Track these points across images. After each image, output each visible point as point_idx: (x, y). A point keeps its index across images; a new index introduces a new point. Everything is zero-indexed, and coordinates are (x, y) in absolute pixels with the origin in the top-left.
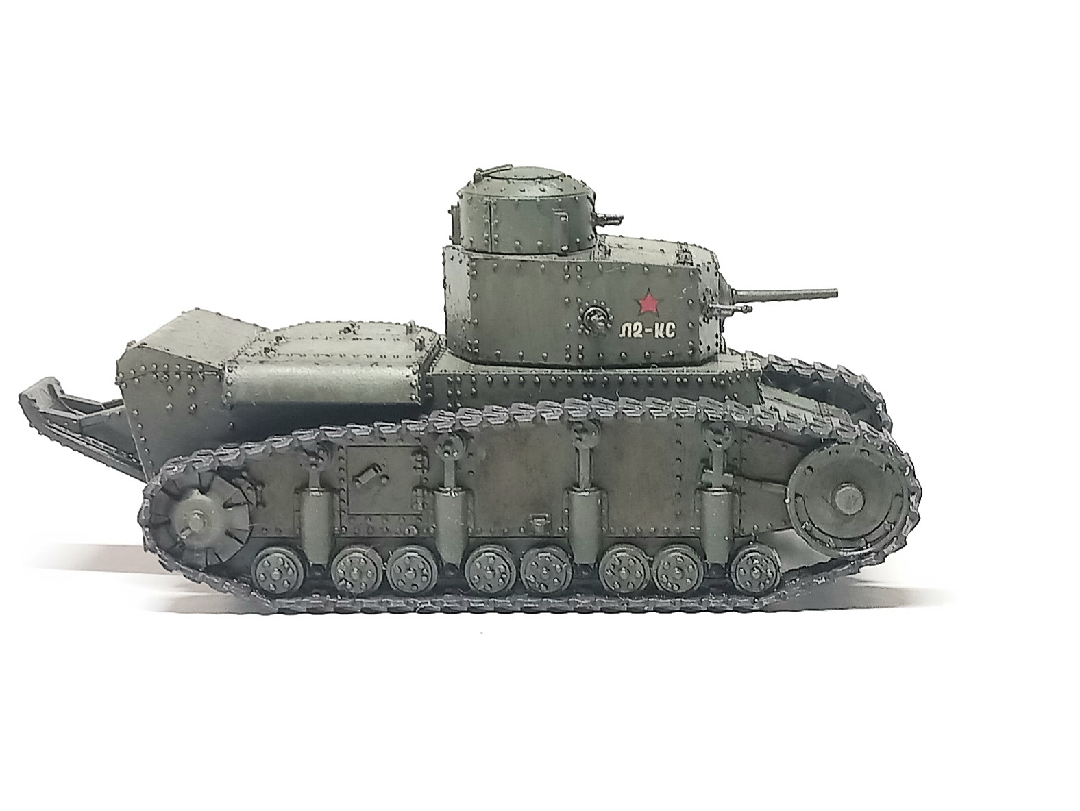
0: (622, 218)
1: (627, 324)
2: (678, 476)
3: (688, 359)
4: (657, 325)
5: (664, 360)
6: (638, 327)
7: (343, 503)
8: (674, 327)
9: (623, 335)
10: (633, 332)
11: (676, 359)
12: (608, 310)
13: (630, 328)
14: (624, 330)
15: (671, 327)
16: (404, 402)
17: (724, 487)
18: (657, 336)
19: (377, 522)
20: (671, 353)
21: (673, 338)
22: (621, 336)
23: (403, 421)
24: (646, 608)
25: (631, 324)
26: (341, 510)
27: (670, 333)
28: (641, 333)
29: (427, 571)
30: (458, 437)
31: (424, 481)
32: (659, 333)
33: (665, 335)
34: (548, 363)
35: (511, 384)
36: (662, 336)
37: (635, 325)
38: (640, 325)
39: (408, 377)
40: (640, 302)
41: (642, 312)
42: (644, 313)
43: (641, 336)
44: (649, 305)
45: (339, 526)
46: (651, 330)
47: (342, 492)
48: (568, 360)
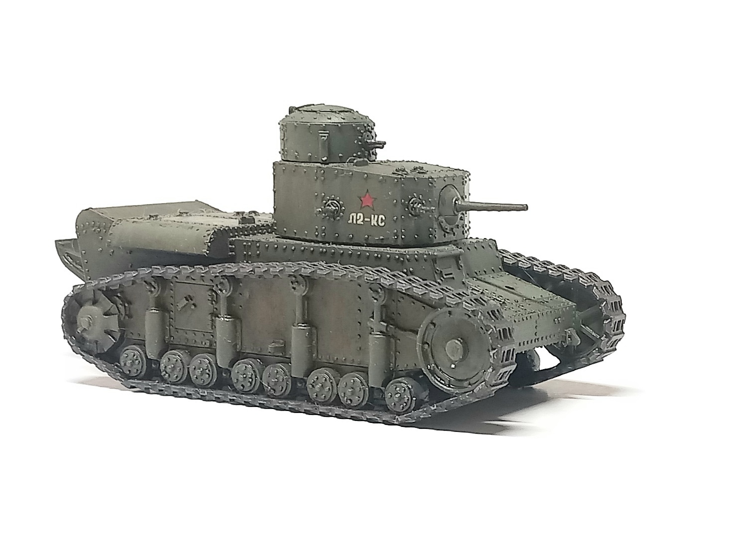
0: (385, 143)
1: (353, 214)
2: (359, 322)
3: (392, 243)
4: (373, 216)
5: (377, 242)
6: (360, 216)
7: (171, 320)
8: (384, 218)
9: (350, 221)
10: (357, 220)
11: (385, 242)
12: (341, 202)
13: (355, 217)
14: (351, 218)
15: (382, 219)
16: (198, 253)
17: (381, 332)
18: (372, 224)
19: (190, 336)
20: (381, 237)
21: (383, 226)
22: (349, 222)
23: (195, 267)
24: (330, 414)
25: (355, 214)
26: (170, 325)
27: (381, 223)
28: (362, 221)
29: (209, 371)
30: (226, 280)
31: (215, 310)
32: (374, 222)
33: (378, 225)
34: (307, 238)
35: (279, 249)
36: (376, 224)
37: (359, 214)
38: (361, 215)
39: (204, 236)
40: (362, 199)
41: (363, 206)
42: (364, 207)
43: (362, 223)
44: (367, 202)
45: (169, 335)
46: (369, 220)
47: (171, 313)
48: (317, 236)
